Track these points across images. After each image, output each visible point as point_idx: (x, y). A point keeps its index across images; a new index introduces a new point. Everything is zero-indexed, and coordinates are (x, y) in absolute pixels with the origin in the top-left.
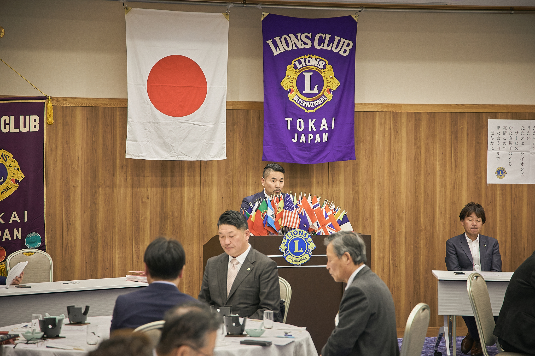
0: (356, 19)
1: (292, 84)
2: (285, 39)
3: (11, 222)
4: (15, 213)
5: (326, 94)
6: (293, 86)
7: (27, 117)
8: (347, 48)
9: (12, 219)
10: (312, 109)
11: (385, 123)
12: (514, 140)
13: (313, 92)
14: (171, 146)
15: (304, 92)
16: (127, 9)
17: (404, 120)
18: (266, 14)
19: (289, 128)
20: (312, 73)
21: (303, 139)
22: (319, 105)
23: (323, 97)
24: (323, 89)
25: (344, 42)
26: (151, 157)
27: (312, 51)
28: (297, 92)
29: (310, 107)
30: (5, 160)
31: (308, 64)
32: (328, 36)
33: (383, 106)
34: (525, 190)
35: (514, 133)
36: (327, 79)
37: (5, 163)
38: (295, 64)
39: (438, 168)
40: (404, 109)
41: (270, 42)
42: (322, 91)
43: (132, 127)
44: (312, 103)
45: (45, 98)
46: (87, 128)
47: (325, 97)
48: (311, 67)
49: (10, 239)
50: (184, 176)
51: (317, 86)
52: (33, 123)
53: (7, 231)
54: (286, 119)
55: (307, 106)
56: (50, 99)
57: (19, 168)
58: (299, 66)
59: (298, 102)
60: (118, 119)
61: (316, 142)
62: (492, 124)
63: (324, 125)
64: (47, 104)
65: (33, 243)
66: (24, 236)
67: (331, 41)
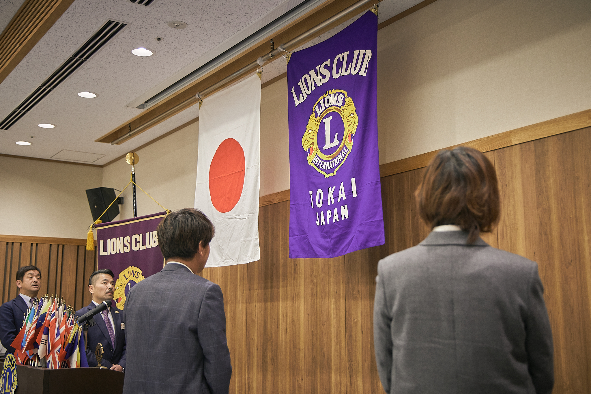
0: (376, 13)
1: (312, 141)
2: (305, 79)
5: (348, 143)
6: (313, 143)
7: (151, 233)
8: (367, 63)
13: (334, 144)
14: (222, 249)
15: (325, 148)
16: (200, 103)
17: (516, 159)
18: (290, 55)
19: (313, 206)
20: (331, 118)
23: (344, 149)
24: (344, 137)
25: (365, 54)
27: (331, 85)
28: (317, 150)
29: (330, 169)
30: (137, 277)
31: (327, 105)
32: (346, 54)
36: (347, 119)
37: (137, 281)
38: (315, 111)
40: (516, 140)
41: (293, 90)
42: (343, 141)
44: (333, 161)
45: (165, 213)
47: (346, 148)
48: (330, 108)
51: (336, 134)
52: (154, 239)
54: (310, 193)
55: (327, 169)
58: (319, 112)
59: (318, 165)
61: (334, 221)
63: (342, 193)
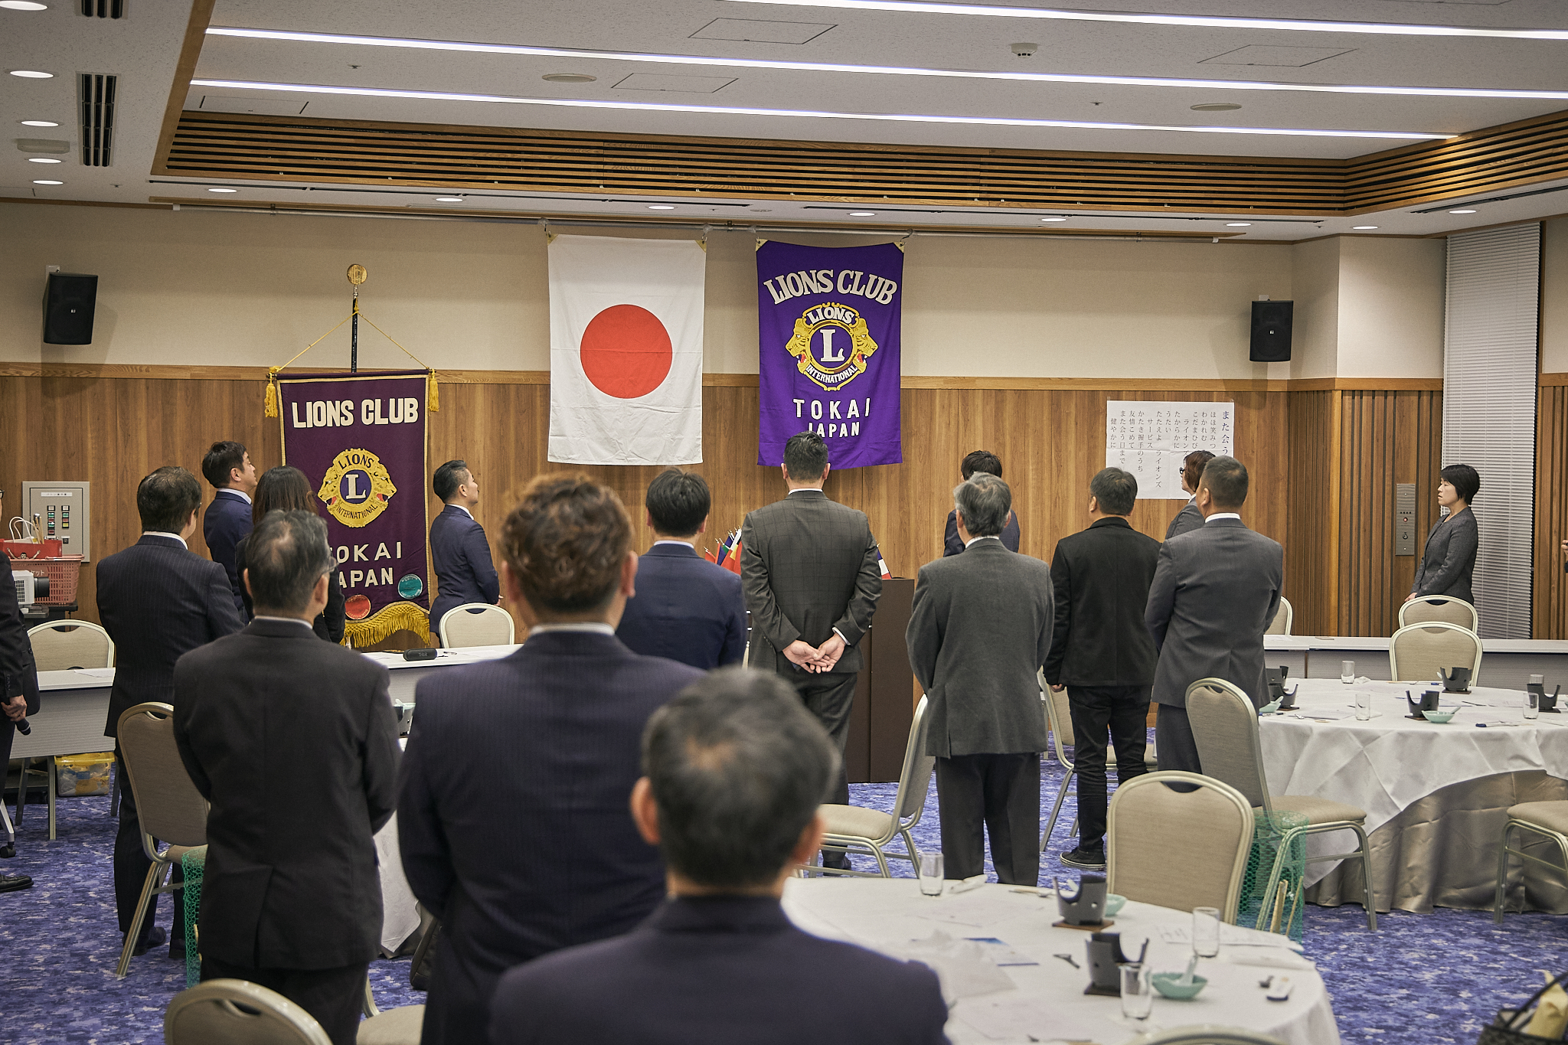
0: (902, 249)
1: (803, 348)
2: (792, 278)
3: (376, 559)
4: (382, 545)
5: (856, 361)
6: (804, 351)
7: (400, 401)
8: (887, 292)
9: (379, 554)
10: (835, 385)
11: (950, 406)
12: (1145, 433)
13: (837, 359)
14: (617, 443)
15: (822, 360)
16: (550, 236)
17: (979, 401)
18: (763, 241)
19: (799, 415)
20: (834, 331)
21: (821, 431)
22: (846, 379)
23: (852, 367)
24: (852, 355)
25: (884, 282)
26: (586, 460)
27: (834, 297)
28: (811, 359)
29: (831, 382)
30: (368, 465)
31: (827, 317)
32: (859, 274)
33: (947, 380)
34: (1163, 508)
35: (1146, 421)
36: (857, 339)
37: (367, 471)
38: (807, 317)
39: (1031, 475)
40: (979, 385)
41: (768, 283)
42: (850, 358)
43: (558, 414)
44: (835, 376)
45: (426, 372)
46: (492, 416)
47: (855, 367)
48: (832, 321)
49: (376, 584)
50: (639, 489)
51: (842, 350)
52: (408, 410)
53: (371, 572)
54: (795, 401)
55: (826, 381)
56: (433, 373)
57: (389, 477)
58: (814, 321)
59: (814, 375)
60: (538, 401)
61: (841, 436)
62: (1113, 407)
63: (853, 410)
64: (429, 381)
65: (410, 590)
66: (396, 579)
67: (864, 281)
